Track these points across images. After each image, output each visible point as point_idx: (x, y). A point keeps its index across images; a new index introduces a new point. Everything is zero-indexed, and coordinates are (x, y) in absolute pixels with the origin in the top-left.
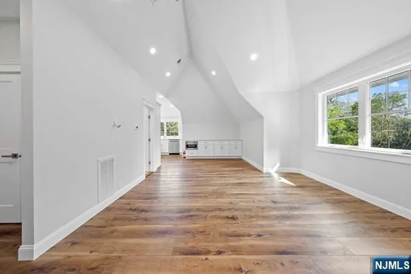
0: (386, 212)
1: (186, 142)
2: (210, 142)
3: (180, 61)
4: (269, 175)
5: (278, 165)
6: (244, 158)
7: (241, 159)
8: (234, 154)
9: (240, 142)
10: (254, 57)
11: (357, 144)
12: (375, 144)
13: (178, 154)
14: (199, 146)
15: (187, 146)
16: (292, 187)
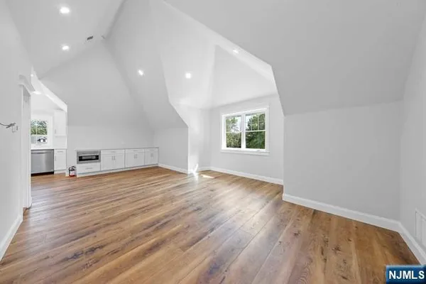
0: (253, 180)
1: (78, 153)
2: (118, 151)
3: (91, 38)
4: (192, 175)
5: (197, 166)
6: (160, 165)
7: (157, 167)
8: (150, 162)
9: (157, 150)
10: (188, 76)
11: (240, 147)
12: (247, 147)
13: (52, 173)
14: (102, 157)
15: (81, 159)
16: (212, 179)
